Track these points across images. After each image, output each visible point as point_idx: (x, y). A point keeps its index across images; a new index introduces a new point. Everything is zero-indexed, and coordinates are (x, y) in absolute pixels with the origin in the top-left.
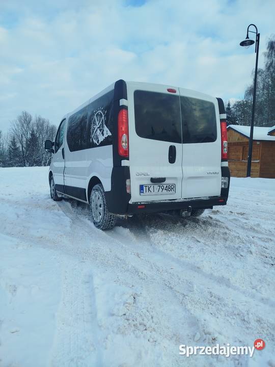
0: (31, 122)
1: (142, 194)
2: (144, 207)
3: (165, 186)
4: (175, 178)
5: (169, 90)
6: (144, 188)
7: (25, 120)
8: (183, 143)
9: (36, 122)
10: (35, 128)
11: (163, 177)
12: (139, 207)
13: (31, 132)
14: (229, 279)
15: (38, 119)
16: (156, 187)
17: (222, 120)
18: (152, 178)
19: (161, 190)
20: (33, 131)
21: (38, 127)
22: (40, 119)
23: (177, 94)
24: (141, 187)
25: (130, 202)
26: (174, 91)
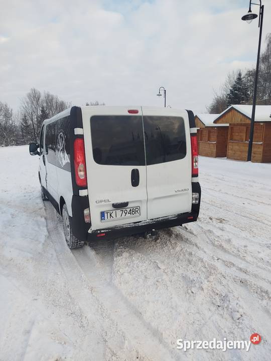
0: (41, 99)
1: (102, 221)
2: (104, 234)
3: (128, 210)
4: (140, 201)
5: (130, 112)
6: (106, 214)
7: (35, 97)
8: (147, 165)
9: (45, 99)
10: (45, 105)
11: (126, 201)
12: (98, 236)
13: (41, 109)
14: (162, 334)
15: (46, 96)
16: (119, 212)
17: (192, 135)
18: (113, 204)
19: (124, 214)
20: (43, 108)
21: (47, 103)
22: (48, 96)
23: (139, 114)
24: (102, 214)
25: (90, 231)
26: (136, 112)
